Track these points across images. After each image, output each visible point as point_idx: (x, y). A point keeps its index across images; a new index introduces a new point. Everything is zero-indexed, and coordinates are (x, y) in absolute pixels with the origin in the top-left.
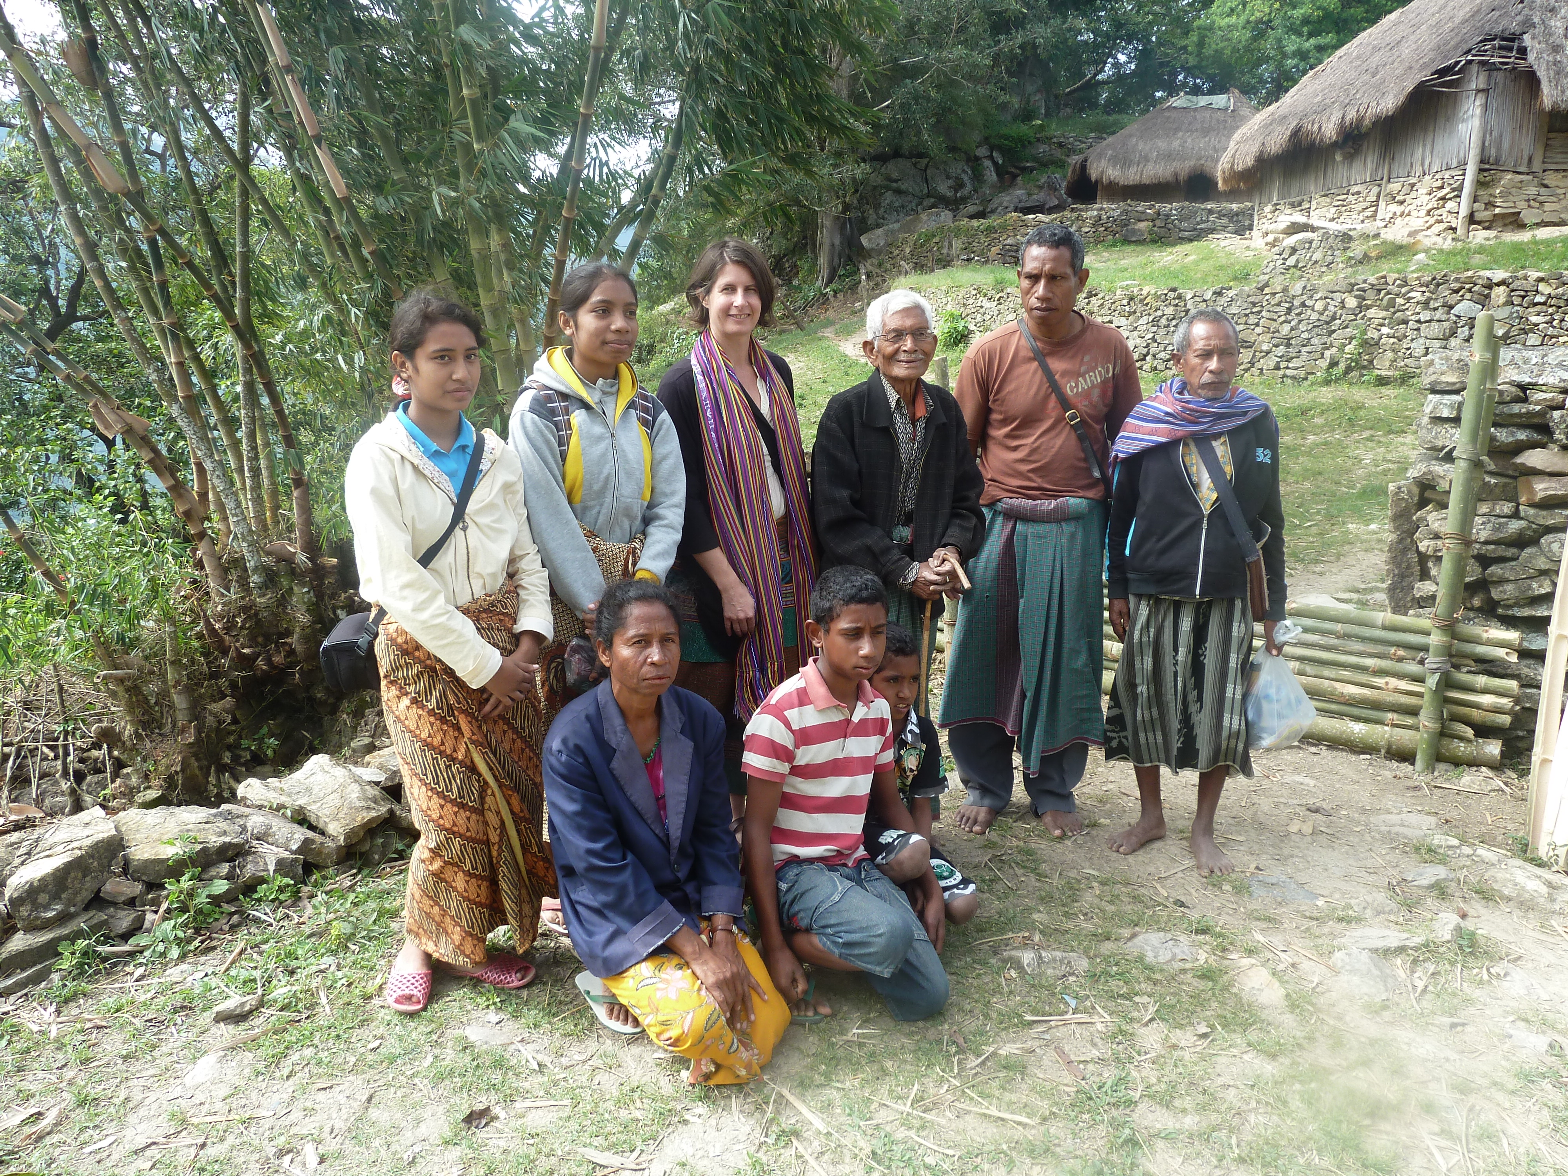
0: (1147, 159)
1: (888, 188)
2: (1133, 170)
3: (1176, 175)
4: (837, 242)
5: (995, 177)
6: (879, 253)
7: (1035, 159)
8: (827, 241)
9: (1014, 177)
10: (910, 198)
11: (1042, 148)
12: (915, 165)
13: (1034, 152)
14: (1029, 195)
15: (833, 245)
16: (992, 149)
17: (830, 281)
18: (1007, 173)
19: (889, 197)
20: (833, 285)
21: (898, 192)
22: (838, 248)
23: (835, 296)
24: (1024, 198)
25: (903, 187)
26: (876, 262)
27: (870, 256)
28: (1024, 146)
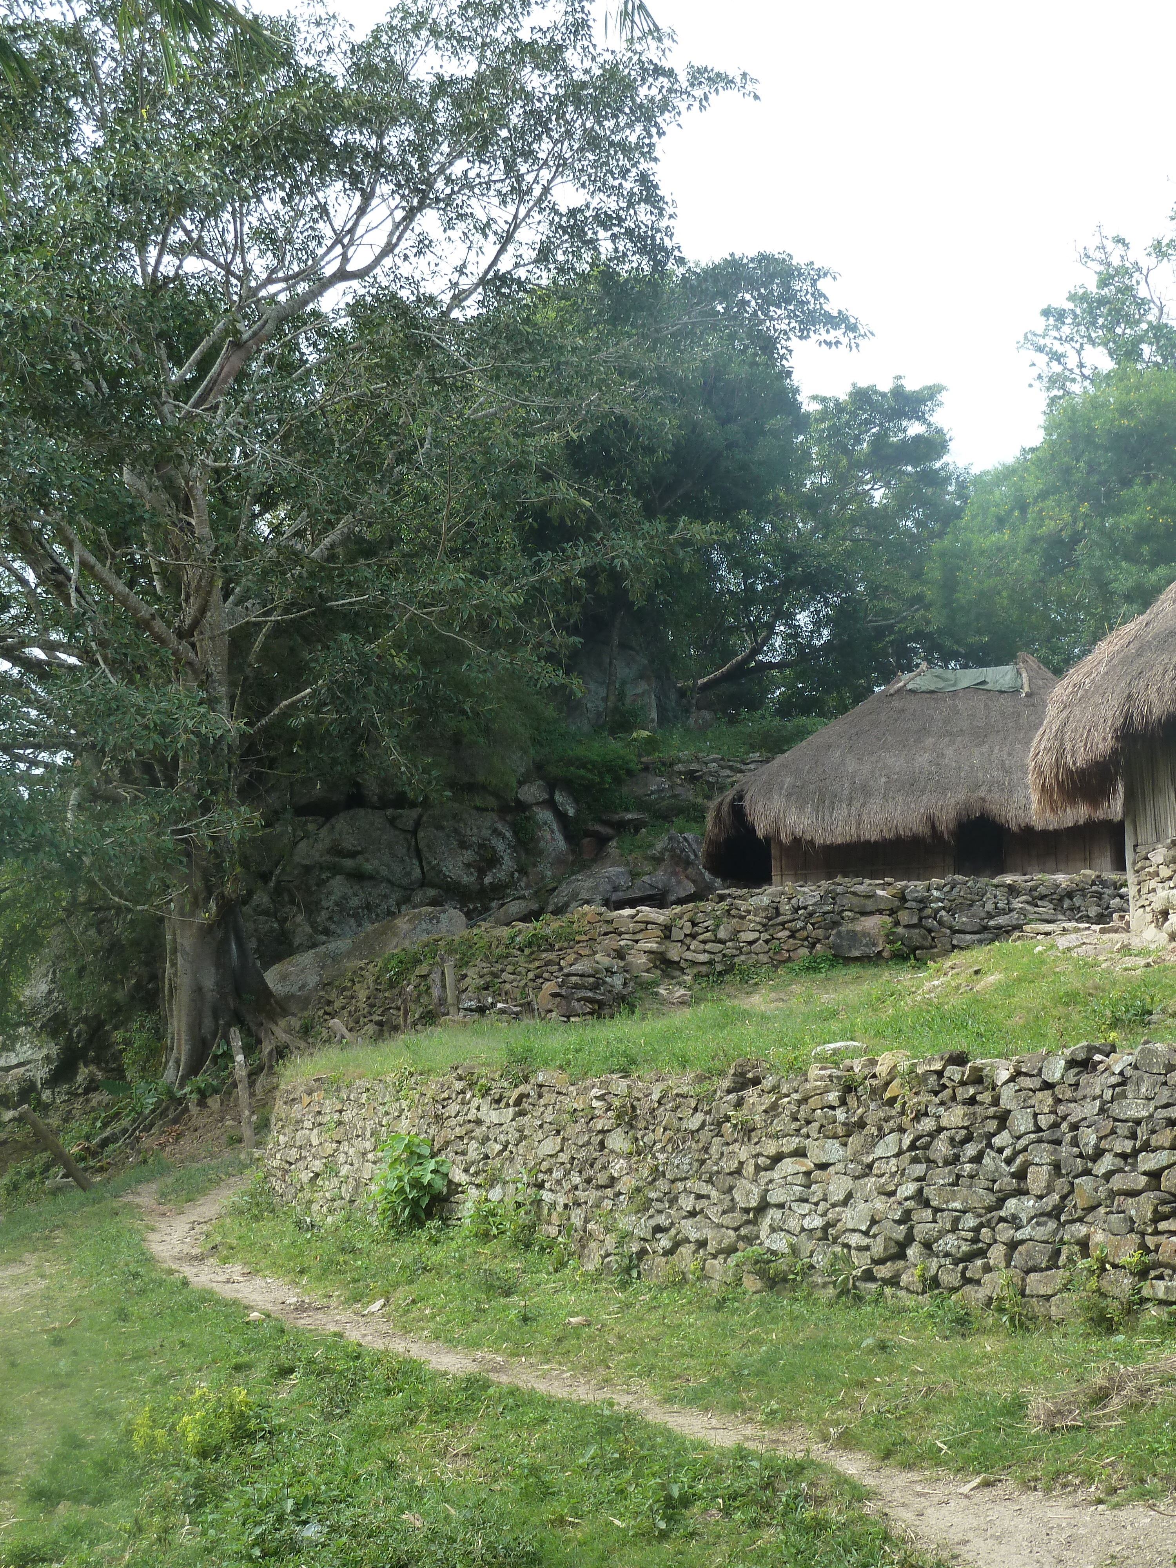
0: (866, 791)
1: (335, 870)
2: (841, 813)
3: (932, 822)
4: (209, 982)
5: (561, 843)
6: (305, 1003)
7: (642, 805)
8: (184, 982)
9: (602, 841)
10: (384, 889)
11: (656, 783)
12: (392, 822)
13: (639, 791)
14: (634, 875)
15: (199, 990)
16: (551, 787)
17: (194, 1068)
18: (588, 834)
19: (338, 886)
20: (200, 1080)
21: (358, 877)
22: (210, 997)
23: (202, 1103)
24: (624, 881)
25: (368, 867)
26: (296, 1023)
27: (285, 1012)
28: (617, 780)
